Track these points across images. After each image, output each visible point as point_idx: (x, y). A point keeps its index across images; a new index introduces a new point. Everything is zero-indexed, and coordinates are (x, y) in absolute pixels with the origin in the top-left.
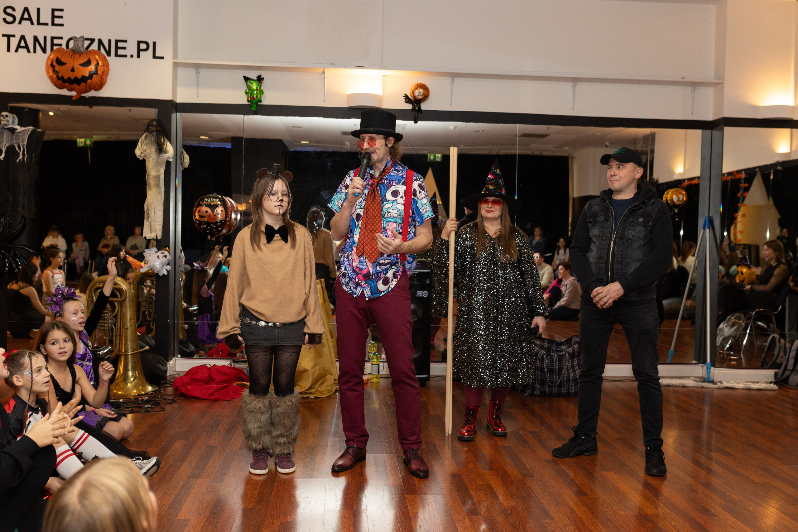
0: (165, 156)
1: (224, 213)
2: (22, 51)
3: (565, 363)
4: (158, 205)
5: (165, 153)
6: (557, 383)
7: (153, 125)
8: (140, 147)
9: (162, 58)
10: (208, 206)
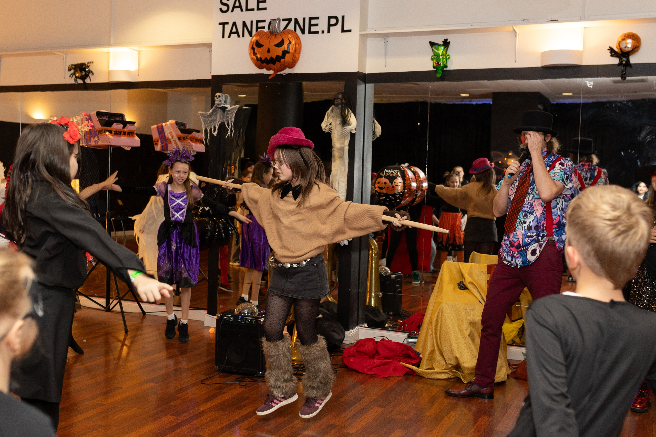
0: (348, 128)
1: (402, 185)
2: (234, 36)
4: (342, 177)
5: (349, 126)
7: (338, 98)
8: (326, 120)
10: (387, 177)
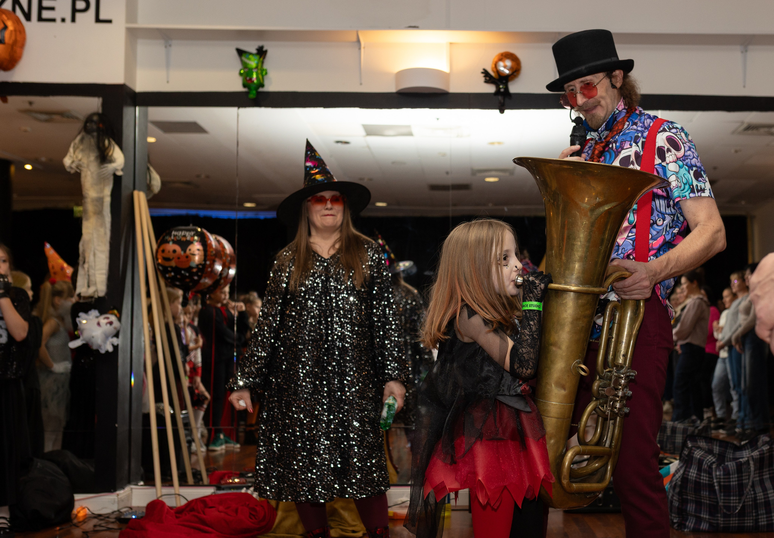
0: (111, 167)
1: (202, 253)
3: (749, 476)
4: (102, 244)
5: (111, 163)
6: (736, 509)
7: (93, 122)
8: (72, 155)
9: (110, 21)
10: (177, 242)
